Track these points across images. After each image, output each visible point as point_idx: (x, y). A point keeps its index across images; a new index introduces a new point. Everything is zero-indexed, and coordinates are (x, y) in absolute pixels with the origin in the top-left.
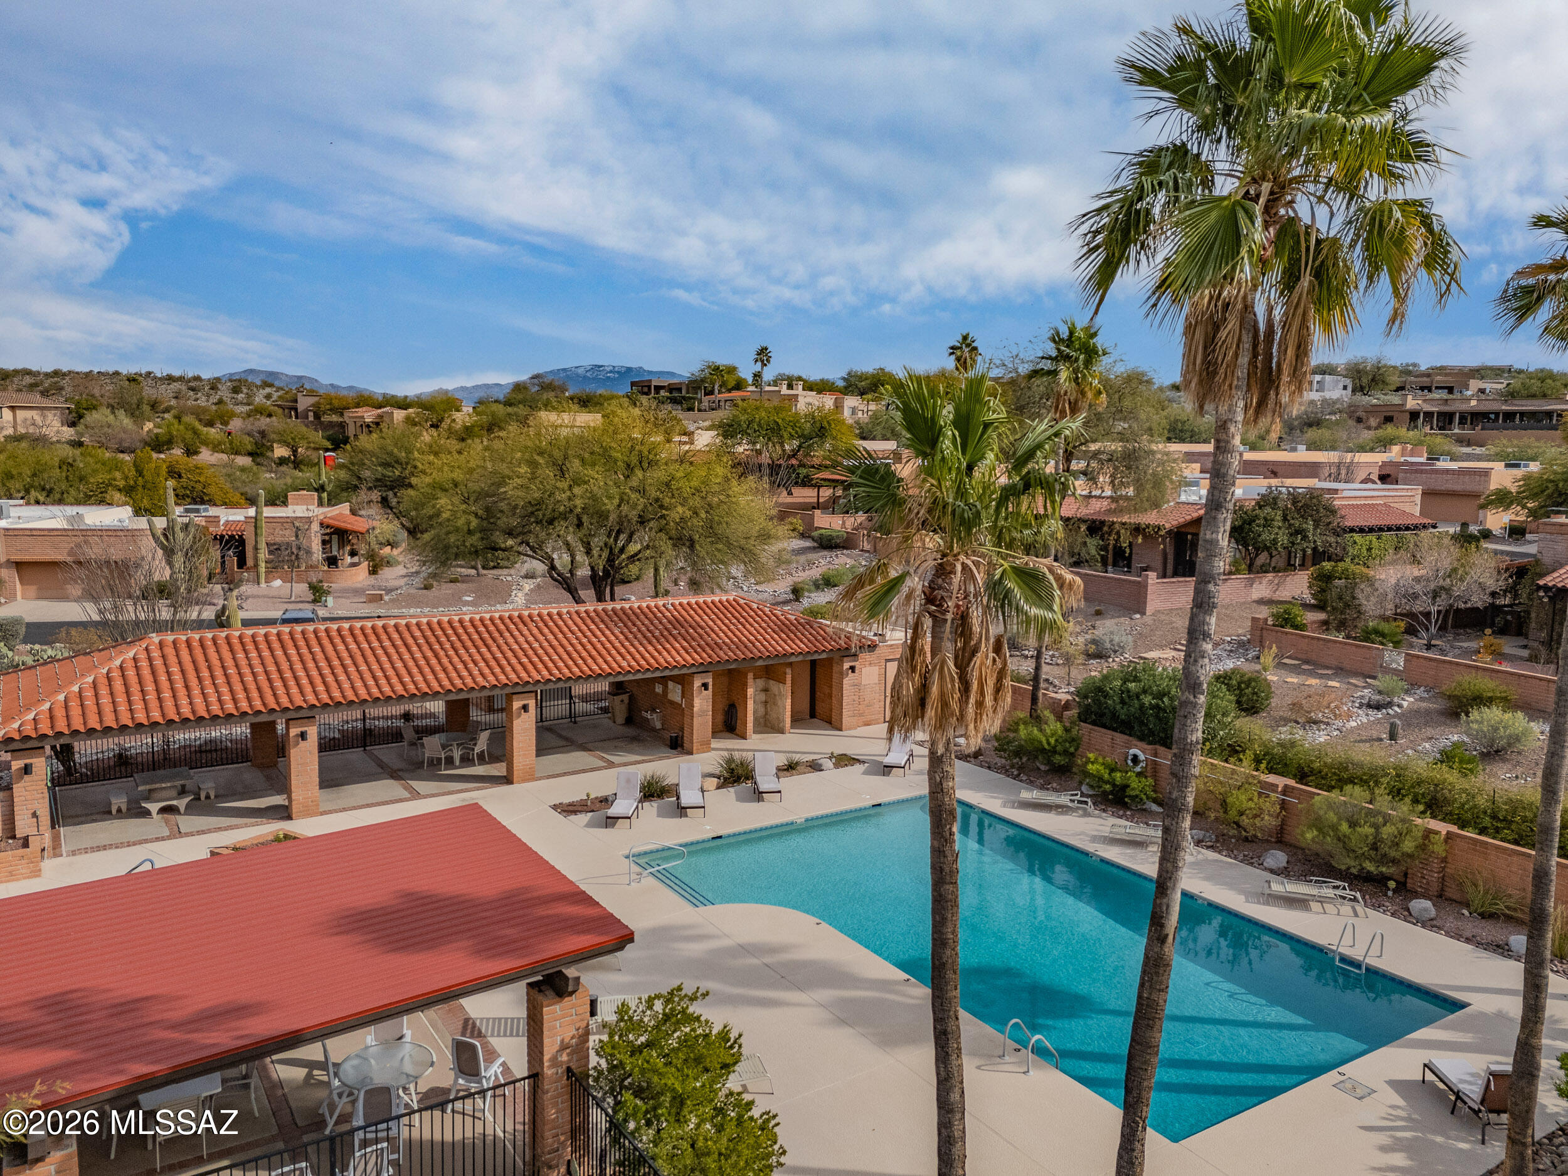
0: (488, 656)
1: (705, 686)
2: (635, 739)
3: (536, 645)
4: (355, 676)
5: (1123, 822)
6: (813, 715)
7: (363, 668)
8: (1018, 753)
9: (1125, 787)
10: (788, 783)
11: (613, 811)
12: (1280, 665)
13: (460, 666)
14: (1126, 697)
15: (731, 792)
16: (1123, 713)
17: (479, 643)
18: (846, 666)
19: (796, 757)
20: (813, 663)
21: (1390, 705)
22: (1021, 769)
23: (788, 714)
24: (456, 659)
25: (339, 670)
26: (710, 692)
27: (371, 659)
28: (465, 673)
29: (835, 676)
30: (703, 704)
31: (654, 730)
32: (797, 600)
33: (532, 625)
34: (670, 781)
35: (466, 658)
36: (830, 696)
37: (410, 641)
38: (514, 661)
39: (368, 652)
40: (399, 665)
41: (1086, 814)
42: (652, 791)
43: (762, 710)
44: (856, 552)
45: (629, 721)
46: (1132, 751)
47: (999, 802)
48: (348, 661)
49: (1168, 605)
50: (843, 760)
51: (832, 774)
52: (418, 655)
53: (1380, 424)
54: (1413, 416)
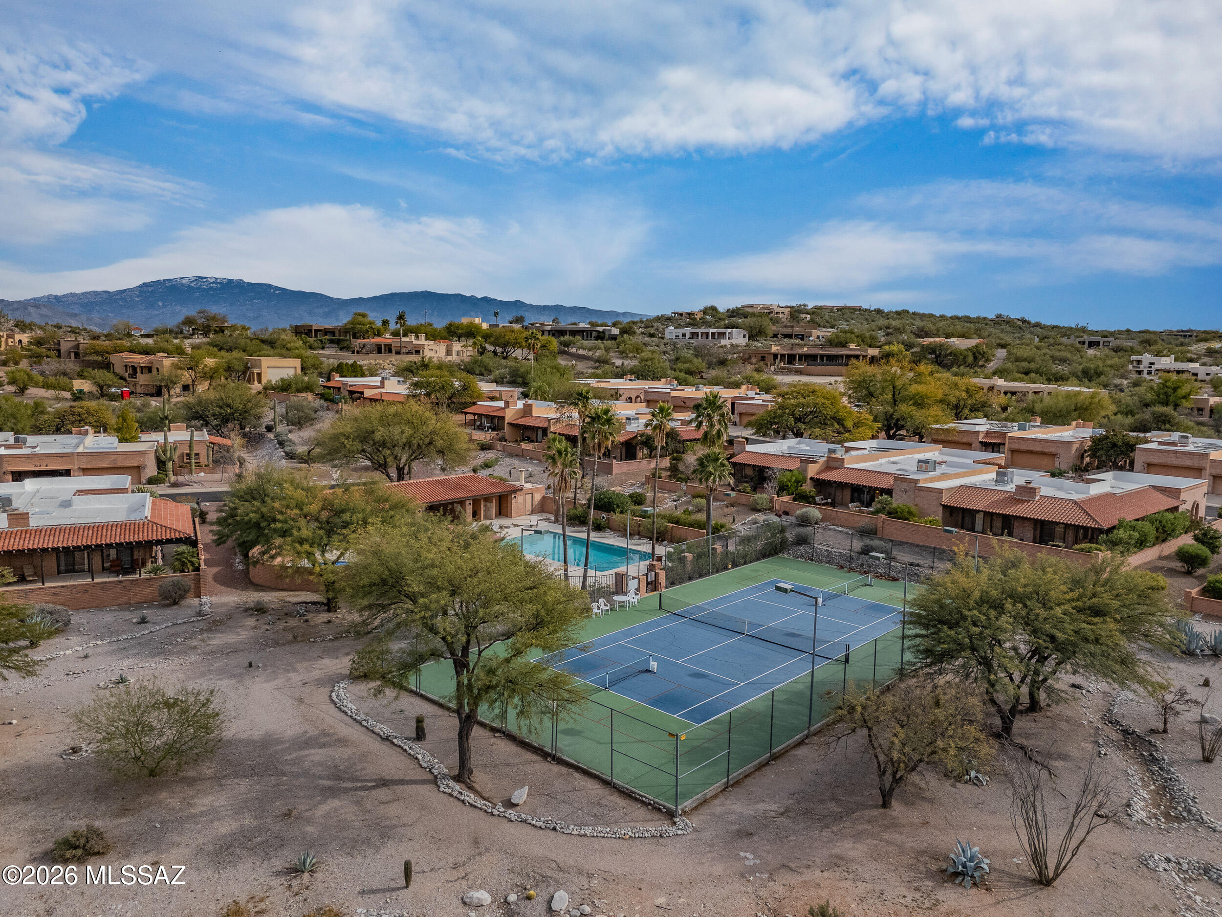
1: (469, 504)
5: (600, 533)
6: (500, 514)
9: (600, 524)
16: (599, 504)
18: (513, 496)
19: (502, 525)
20: (502, 496)
21: (679, 500)
23: (494, 513)
29: (509, 500)
30: (469, 509)
36: (507, 507)
43: (485, 512)
44: (495, 451)
46: (603, 515)
49: (620, 471)
53: (758, 361)
54: (775, 356)
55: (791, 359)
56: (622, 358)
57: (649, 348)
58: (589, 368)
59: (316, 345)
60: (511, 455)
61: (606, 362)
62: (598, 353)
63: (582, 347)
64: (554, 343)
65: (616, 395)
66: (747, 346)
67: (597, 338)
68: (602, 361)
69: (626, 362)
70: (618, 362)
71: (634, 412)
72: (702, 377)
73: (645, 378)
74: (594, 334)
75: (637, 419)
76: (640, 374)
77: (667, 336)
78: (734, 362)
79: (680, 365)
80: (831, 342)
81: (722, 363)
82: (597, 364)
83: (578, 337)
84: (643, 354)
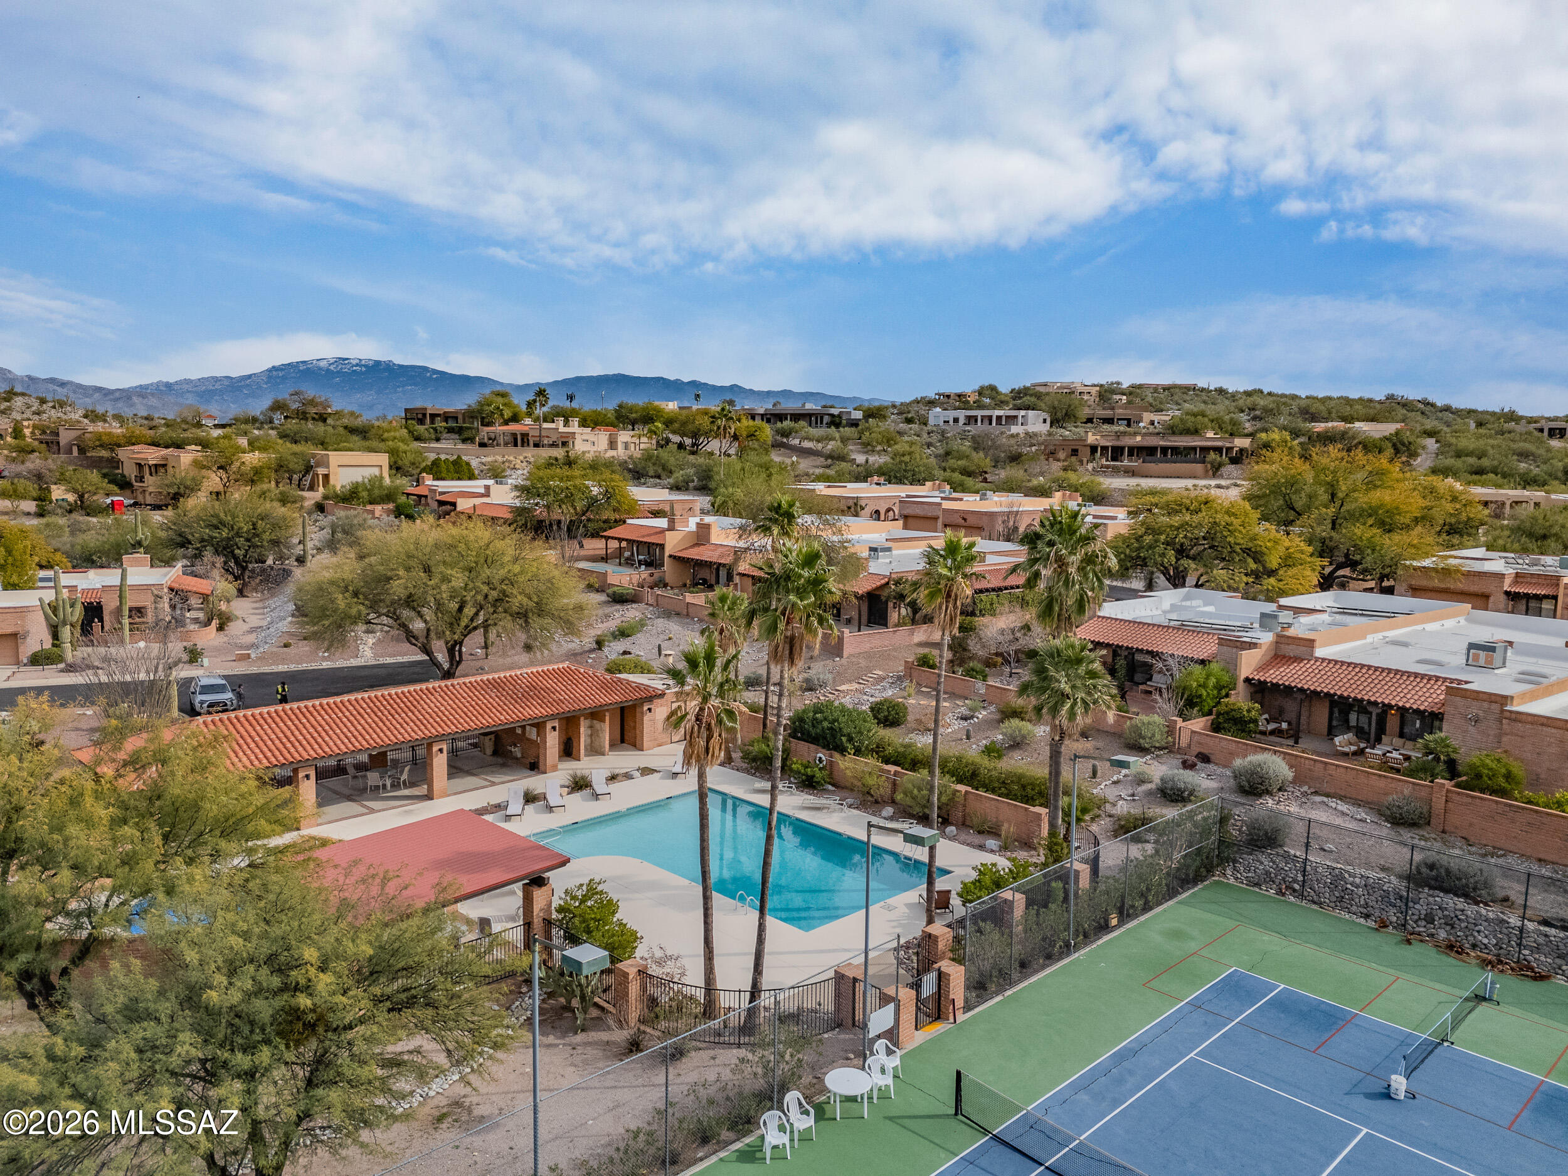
0: (414, 718)
1: (554, 728)
2: (504, 765)
3: (443, 709)
4: (334, 737)
5: (812, 797)
6: (623, 741)
7: (338, 731)
8: (754, 760)
9: (814, 776)
10: (614, 787)
11: (509, 812)
12: (919, 692)
13: (398, 726)
14: (815, 722)
15: (577, 796)
16: (813, 732)
17: (406, 709)
18: (645, 708)
19: (617, 771)
20: (622, 709)
21: (972, 717)
22: (757, 769)
23: (607, 742)
24: (394, 722)
25: (323, 734)
26: (557, 733)
27: (341, 725)
28: (402, 731)
29: (638, 715)
30: (553, 741)
31: (517, 759)
32: (600, 649)
33: (437, 695)
34: (538, 791)
35: (400, 720)
36: (635, 728)
37: (362, 711)
38: (431, 721)
39: (338, 721)
40: (359, 728)
41: (792, 794)
42: (530, 798)
43: (589, 741)
44: (642, 605)
45: (495, 753)
46: (819, 755)
47: (742, 791)
48: (327, 728)
49: (858, 650)
50: (646, 771)
51: (640, 781)
52: (370, 720)
53: (1067, 457)
54: (1093, 449)
55: (1117, 453)
56: (866, 453)
57: (906, 438)
58: (817, 467)
59: (427, 435)
60: (668, 614)
61: (842, 458)
62: (831, 445)
63: (807, 437)
64: (767, 432)
65: (854, 508)
66: (1050, 434)
67: (829, 425)
68: (836, 457)
69: (872, 459)
70: (860, 459)
71: (884, 536)
72: (985, 480)
73: (900, 481)
74: (826, 419)
75: (889, 549)
76: (893, 476)
77: (931, 421)
78: (1034, 458)
79: (952, 462)
80: (1172, 429)
81: (1015, 458)
82: (829, 461)
83: (802, 423)
84: (896, 447)
